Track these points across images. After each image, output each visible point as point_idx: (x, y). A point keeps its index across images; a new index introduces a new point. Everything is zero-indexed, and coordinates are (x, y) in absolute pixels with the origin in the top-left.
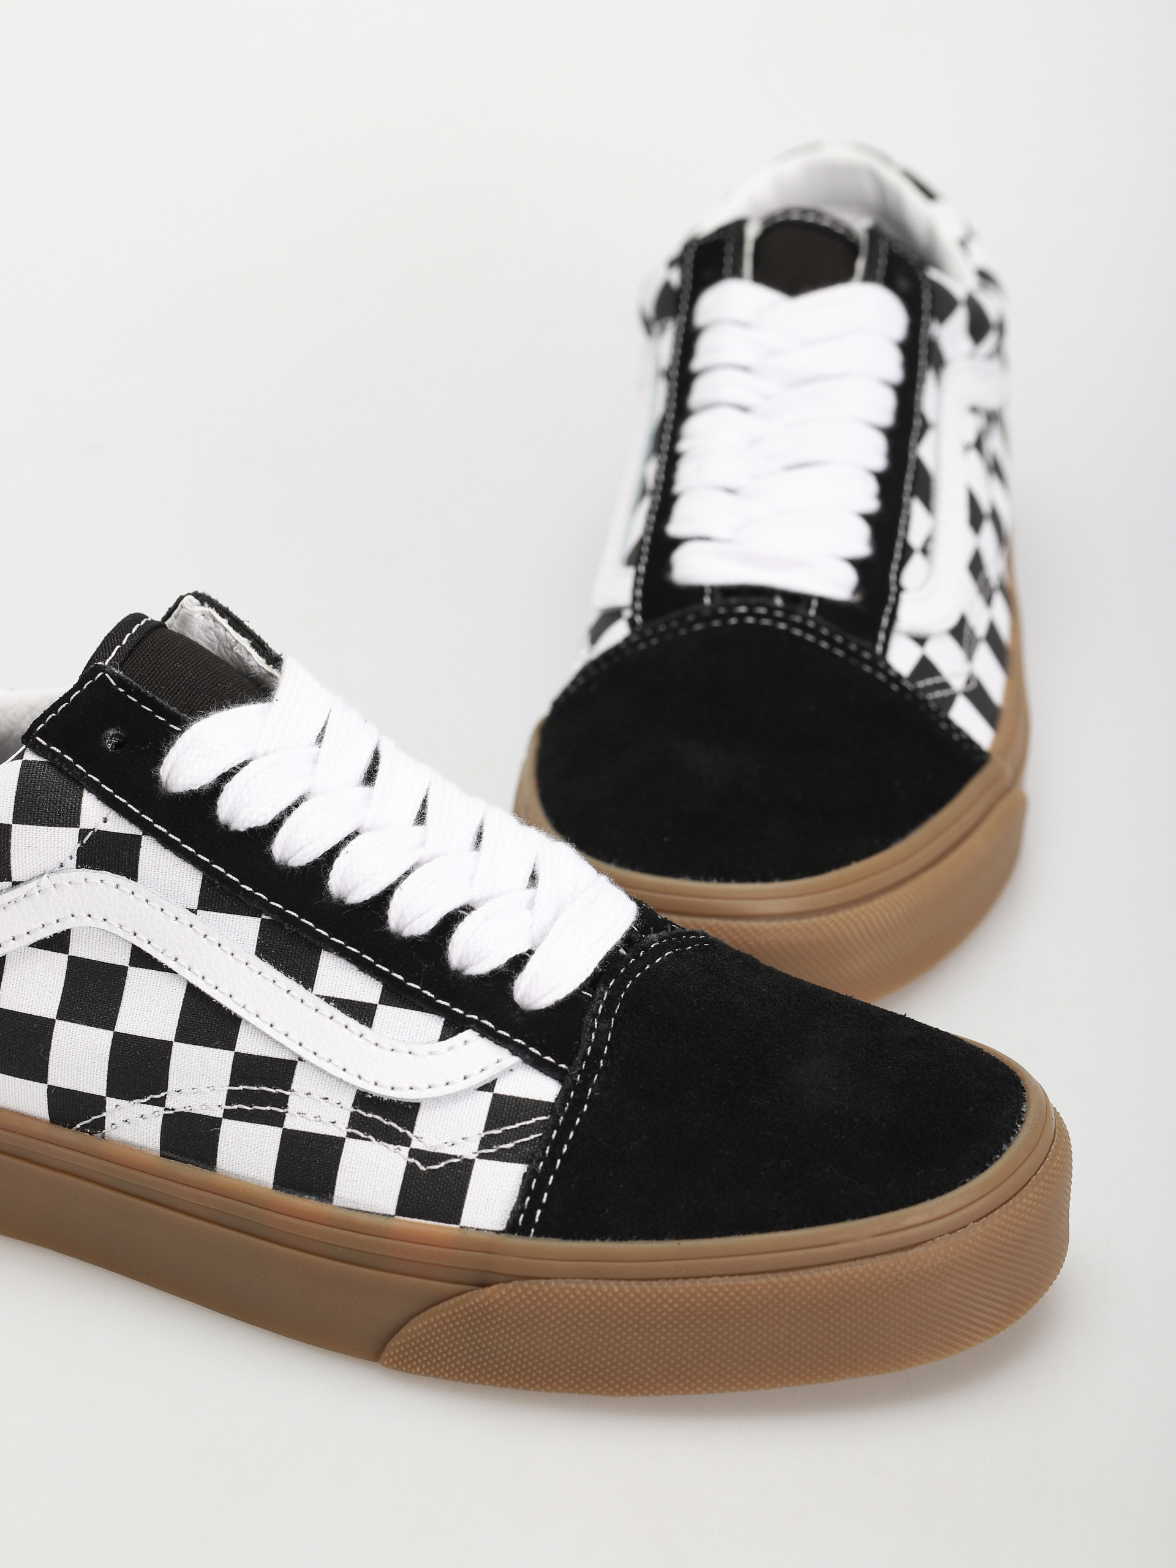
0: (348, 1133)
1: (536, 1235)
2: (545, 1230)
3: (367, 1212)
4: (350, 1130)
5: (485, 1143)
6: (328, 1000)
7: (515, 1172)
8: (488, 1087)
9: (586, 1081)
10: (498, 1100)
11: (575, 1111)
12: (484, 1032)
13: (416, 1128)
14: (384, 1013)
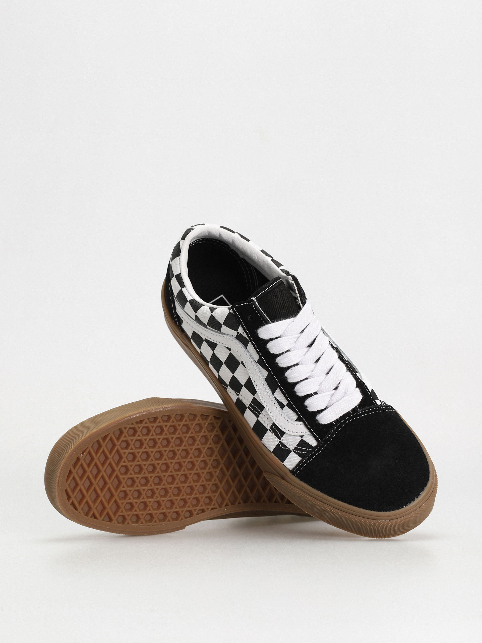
0: (269, 429)
1: (296, 476)
2: (298, 476)
3: (267, 448)
4: (270, 429)
5: (296, 449)
6: (276, 398)
7: (298, 459)
8: (302, 437)
9: (323, 446)
10: (302, 440)
11: (317, 452)
12: (305, 424)
13: (283, 437)
14: (286, 408)
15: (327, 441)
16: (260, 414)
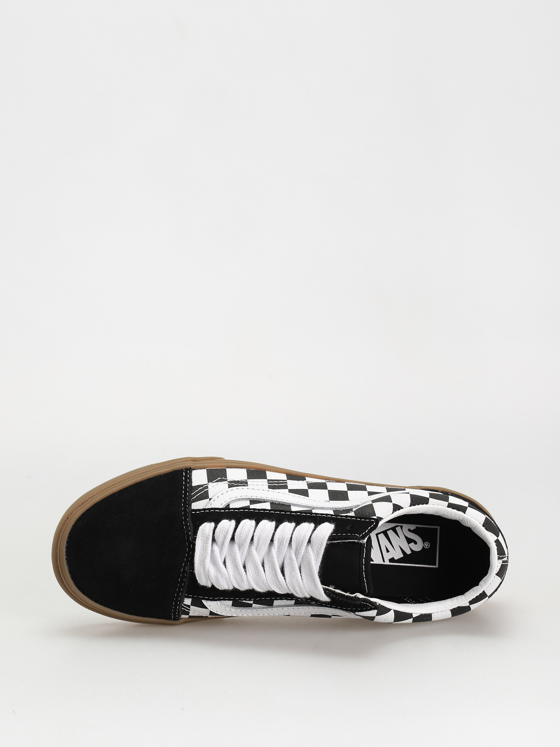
0: (247, 480)
2: (181, 471)
5: (207, 487)
6: (266, 502)
7: (195, 483)
8: (210, 499)
9: (185, 511)
10: (207, 497)
11: (185, 504)
13: (227, 485)
14: (248, 504)
15: (186, 517)
16: (268, 483)
